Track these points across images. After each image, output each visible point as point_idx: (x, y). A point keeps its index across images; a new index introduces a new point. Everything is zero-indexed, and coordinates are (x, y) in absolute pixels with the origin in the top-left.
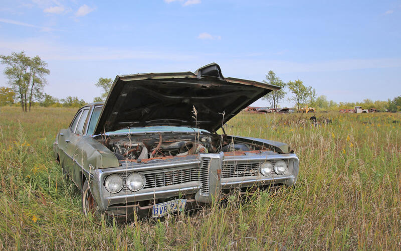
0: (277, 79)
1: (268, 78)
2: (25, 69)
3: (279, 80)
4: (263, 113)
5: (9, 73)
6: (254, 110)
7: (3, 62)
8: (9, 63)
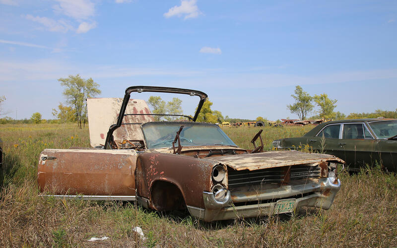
0: (304, 93)
1: (296, 93)
2: (79, 90)
3: (306, 94)
4: (301, 125)
5: (67, 93)
6: (291, 122)
7: (62, 84)
8: (67, 85)
